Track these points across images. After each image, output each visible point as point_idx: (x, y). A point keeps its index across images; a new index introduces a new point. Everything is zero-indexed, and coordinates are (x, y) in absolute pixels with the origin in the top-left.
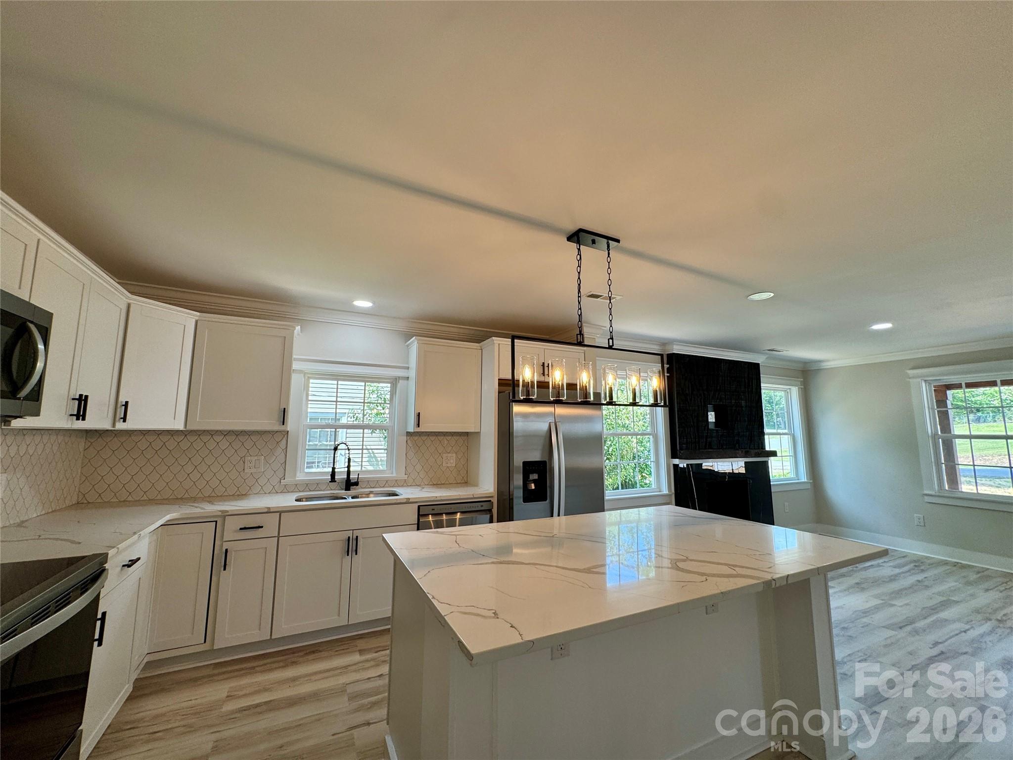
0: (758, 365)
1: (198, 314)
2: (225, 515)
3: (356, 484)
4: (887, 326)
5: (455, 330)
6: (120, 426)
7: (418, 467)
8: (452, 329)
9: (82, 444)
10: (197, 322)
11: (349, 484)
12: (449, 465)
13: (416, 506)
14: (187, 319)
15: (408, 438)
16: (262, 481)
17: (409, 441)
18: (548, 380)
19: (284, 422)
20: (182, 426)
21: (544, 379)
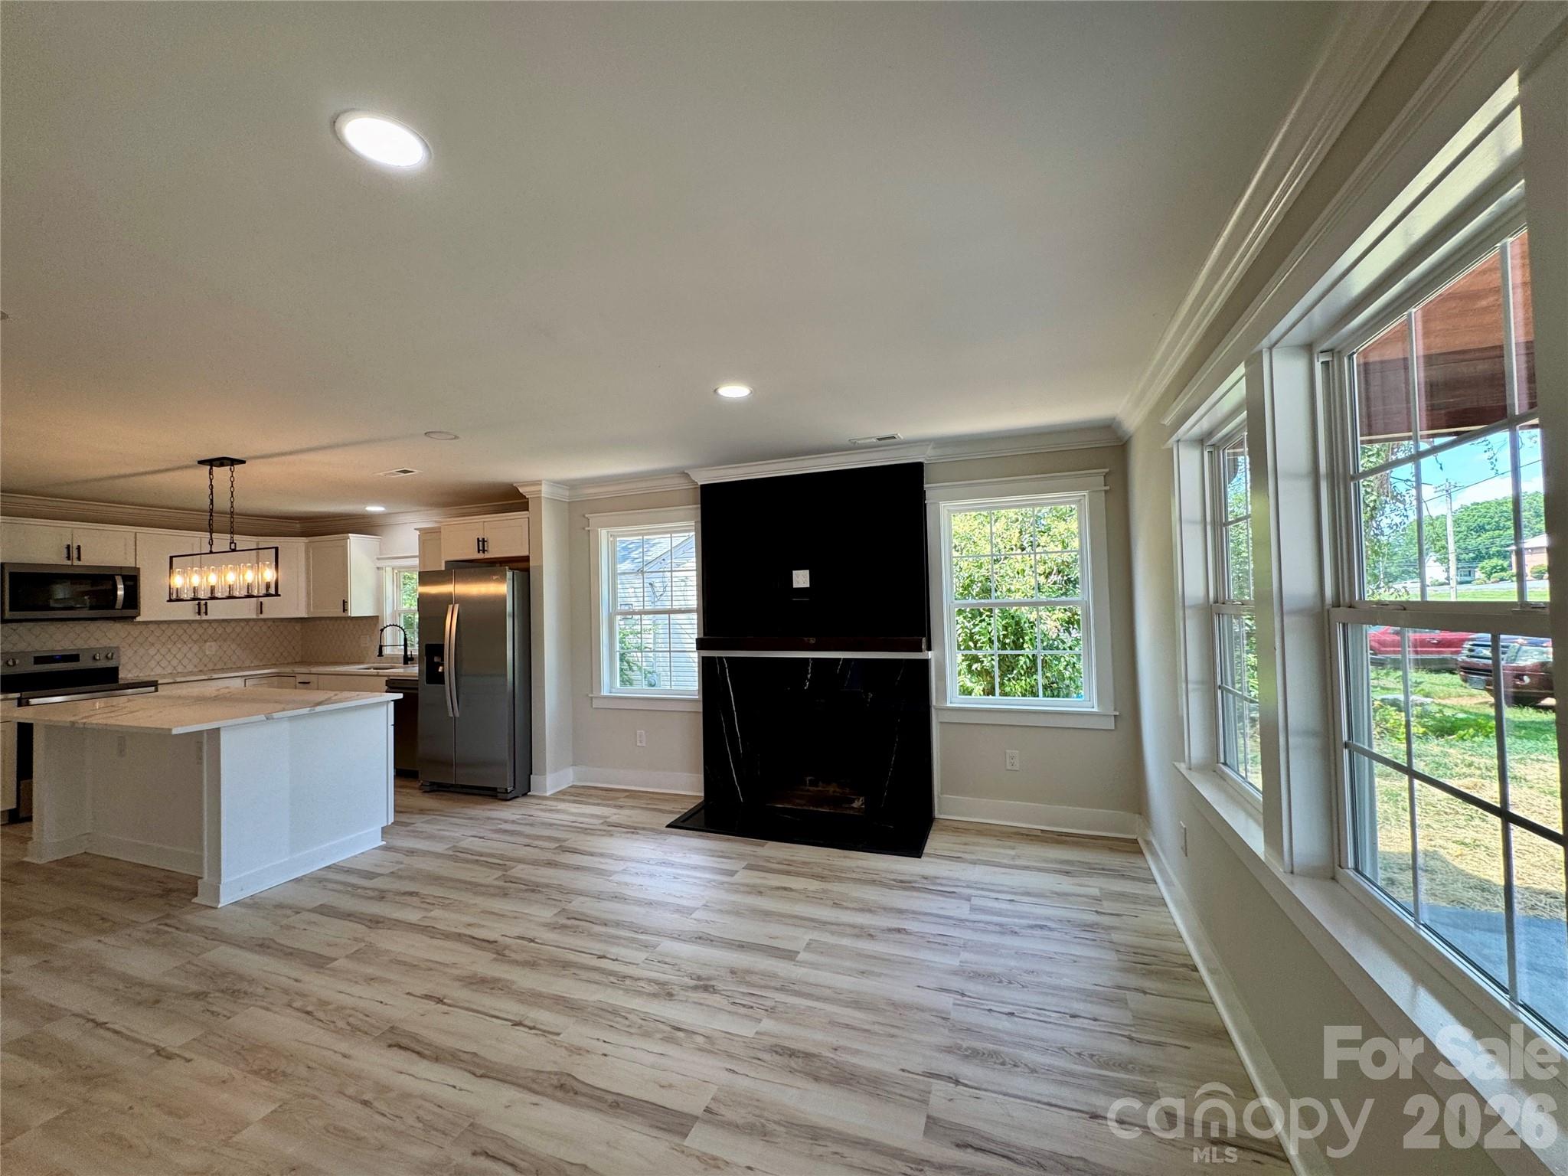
1: (307, 538)
3: (411, 659)
10: (307, 543)
11: (407, 660)
13: (386, 678)
14: (300, 542)
16: (370, 653)
18: (487, 556)
19: (345, 610)
20: (304, 615)
21: (481, 556)
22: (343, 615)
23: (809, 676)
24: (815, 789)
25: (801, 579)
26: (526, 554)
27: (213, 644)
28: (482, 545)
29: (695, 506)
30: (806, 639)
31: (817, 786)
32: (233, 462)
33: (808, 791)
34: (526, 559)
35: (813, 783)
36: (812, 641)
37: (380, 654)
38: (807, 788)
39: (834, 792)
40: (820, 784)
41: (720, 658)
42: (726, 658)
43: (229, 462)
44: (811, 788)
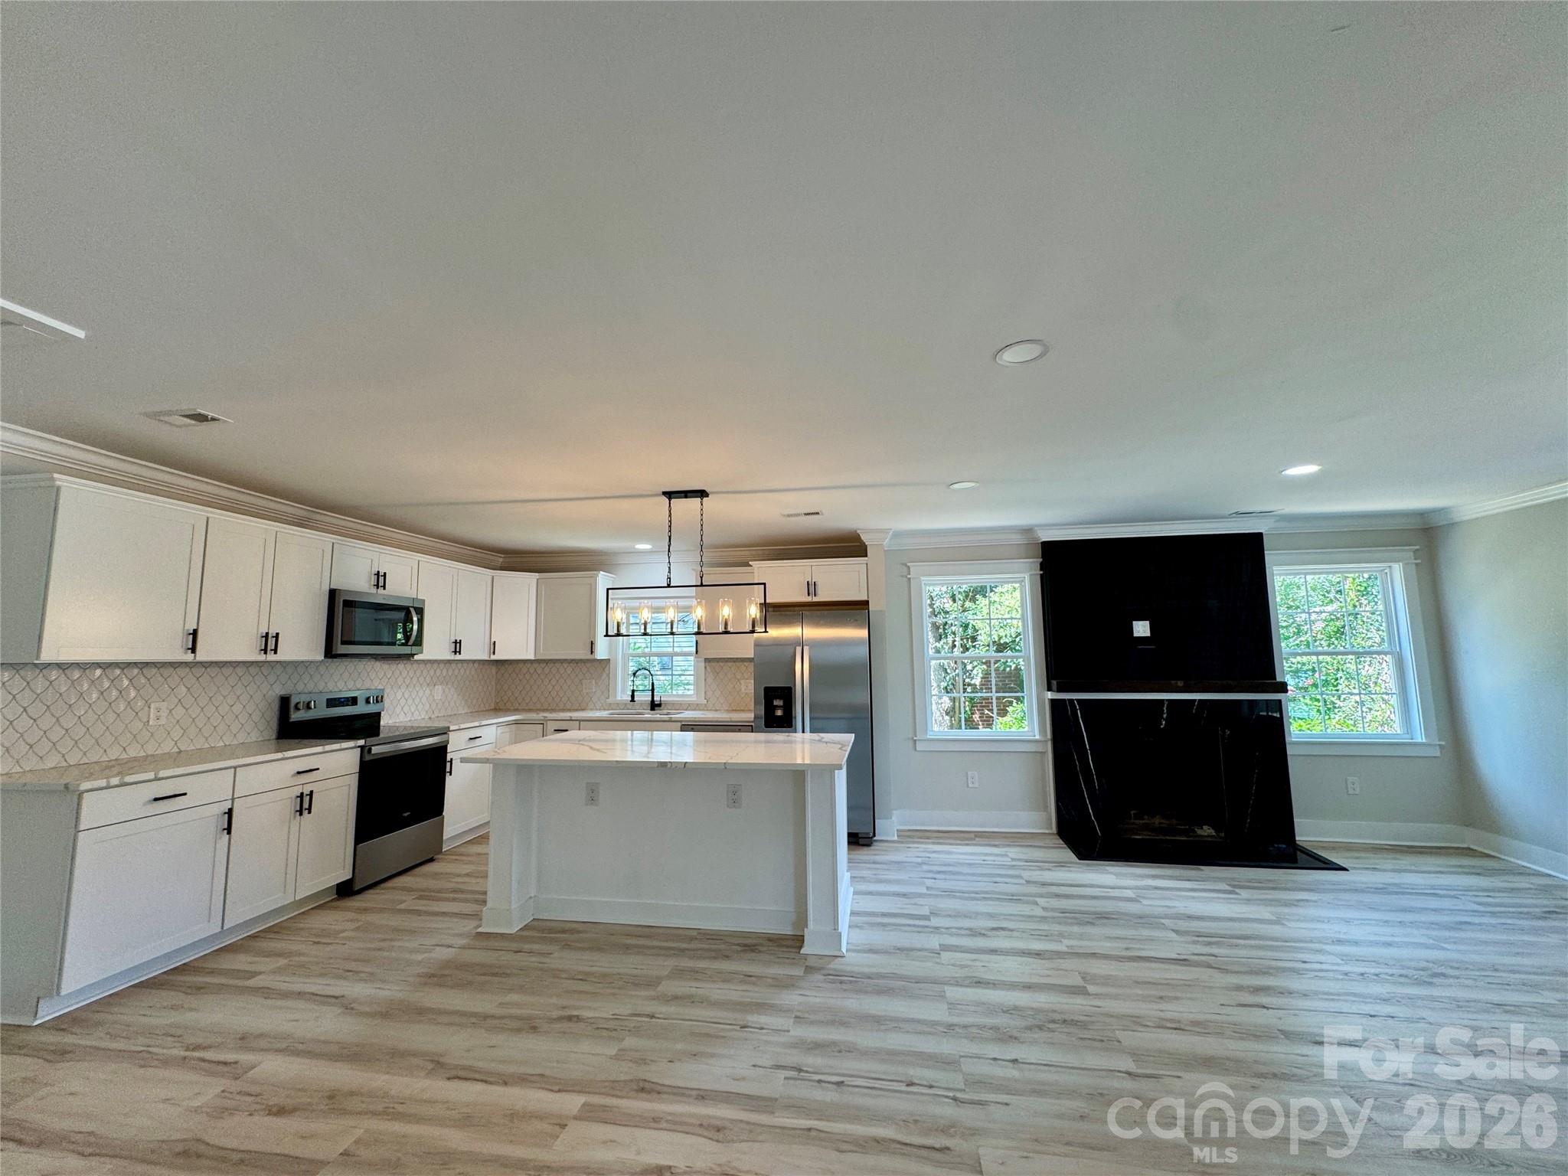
0: (1260, 535)
1: (537, 574)
2: (546, 720)
3: (659, 705)
4: (1310, 469)
5: (747, 553)
6: (493, 657)
7: (718, 693)
8: (743, 553)
9: (494, 670)
10: (538, 580)
11: (654, 706)
12: (747, 691)
13: (679, 724)
14: (531, 578)
15: (707, 664)
16: (595, 699)
17: (708, 668)
18: (815, 599)
19: (592, 652)
20: (532, 657)
21: (809, 599)
22: (590, 657)
23: (1165, 716)
24: (1141, 822)
25: (1141, 629)
26: (865, 598)
27: (440, 687)
28: (811, 588)
29: (1035, 560)
30: (1173, 682)
31: (1143, 819)
32: (702, 494)
33: (1133, 824)
34: (866, 603)
35: (1137, 817)
36: (1180, 684)
37: (633, 700)
38: (1132, 821)
39: (1160, 823)
40: (1146, 817)
41: (1071, 701)
42: (1078, 700)
43: (699, 494)
44: (1137, 821)
